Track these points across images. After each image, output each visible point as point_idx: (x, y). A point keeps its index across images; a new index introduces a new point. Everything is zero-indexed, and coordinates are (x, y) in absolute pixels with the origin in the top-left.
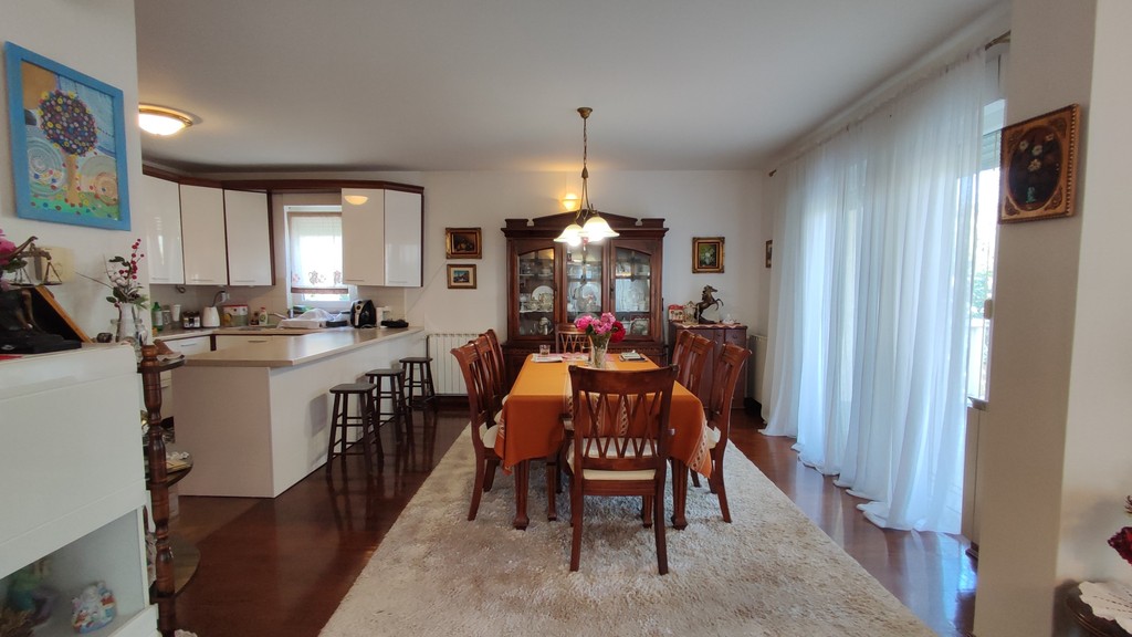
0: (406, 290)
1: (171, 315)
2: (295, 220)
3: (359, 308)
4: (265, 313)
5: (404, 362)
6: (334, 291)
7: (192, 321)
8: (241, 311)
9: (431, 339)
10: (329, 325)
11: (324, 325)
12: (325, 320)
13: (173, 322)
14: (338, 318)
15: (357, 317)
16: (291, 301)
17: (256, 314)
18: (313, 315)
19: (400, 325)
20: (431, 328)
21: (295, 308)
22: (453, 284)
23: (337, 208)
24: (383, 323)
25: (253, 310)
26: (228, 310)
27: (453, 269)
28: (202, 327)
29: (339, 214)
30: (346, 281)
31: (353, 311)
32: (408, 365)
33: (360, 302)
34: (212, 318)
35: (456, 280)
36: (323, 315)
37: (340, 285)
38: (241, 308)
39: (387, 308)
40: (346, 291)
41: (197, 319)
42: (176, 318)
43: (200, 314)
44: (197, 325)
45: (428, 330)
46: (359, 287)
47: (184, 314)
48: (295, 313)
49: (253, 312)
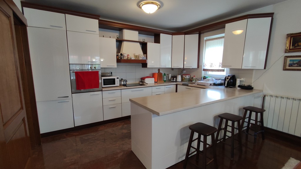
0: (254, 71)
1: (168, 77)
2: (207, 42)
3: (228, 78)
4: (195, 78)
5: (246, 109)
6: (218, 70)
7: (173, 79)
8: (187, 77)
9: (266, 98)
10: (215, 85)
11: (212, 84)
12: (213, 82)
13: (169, 79)
14: (219, 82)
15: (226, 82)
16: (203, 74)
17: (192, 78)
18: (209, 80)
19: (249, 88)
20: (268, 91)
21: (204, 77)
22: (287, 67)
23: (223, 35)
24: (239, 86)
25: (192, 76)
26: (184, 76)
27: (289, 59)
28: (176, 81)
29: (223, 37)
30: (223, 66)
31: (225, 80)
32: (248, 112)
33: (229, 76)
34: (179, 78)
35: (290, 65)
36: (213, 80)
37: (221, 68)
38: (187, 76)
39: (242, 79)
40: (223, 70)
41: (175, 78)
42: (170, 78)
43: (176, 77)
44: (175, 80)
45: (265, 92)
46: (230, 69)
47: (172, 77)
48: (203, 78)
49: (191, 77)
